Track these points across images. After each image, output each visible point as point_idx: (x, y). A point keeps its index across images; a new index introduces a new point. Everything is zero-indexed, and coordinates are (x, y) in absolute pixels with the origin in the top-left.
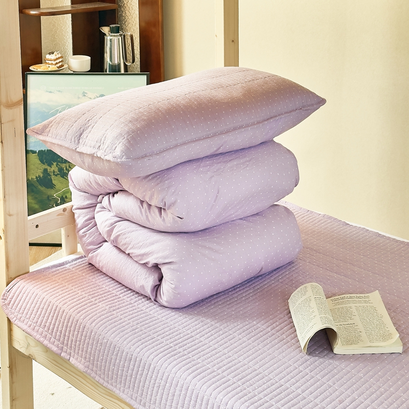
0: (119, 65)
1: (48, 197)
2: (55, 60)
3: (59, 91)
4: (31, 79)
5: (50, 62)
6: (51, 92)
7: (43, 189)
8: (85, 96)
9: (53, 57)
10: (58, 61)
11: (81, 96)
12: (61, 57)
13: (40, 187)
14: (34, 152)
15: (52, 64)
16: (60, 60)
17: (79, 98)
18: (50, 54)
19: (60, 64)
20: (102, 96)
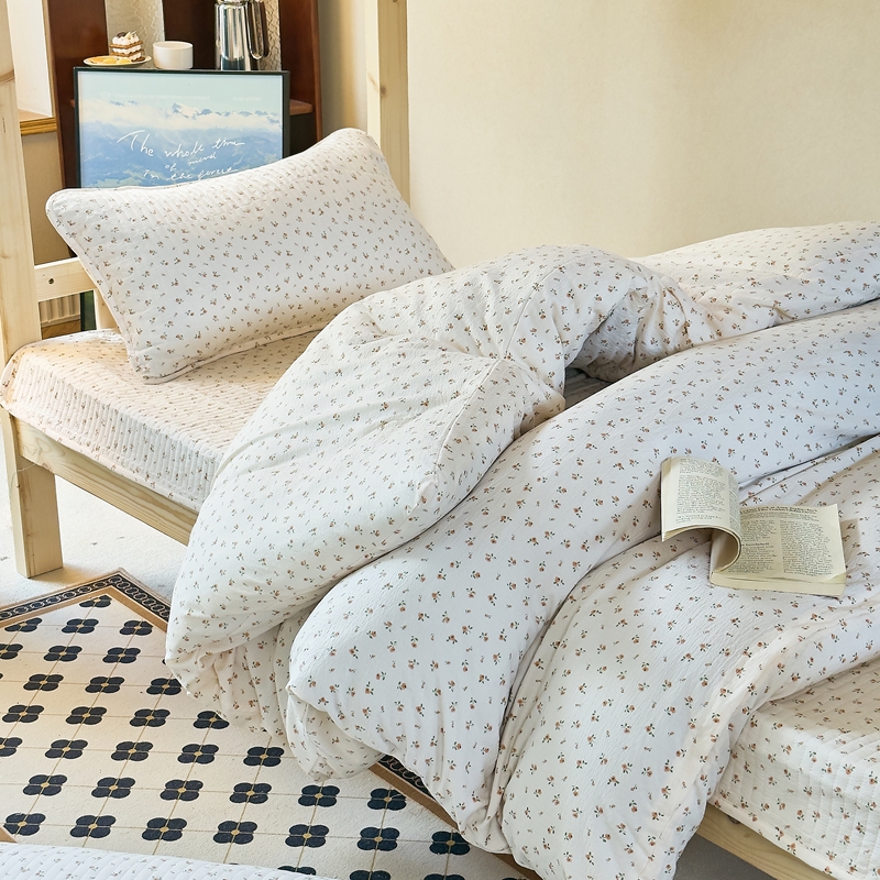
0: (242, 61)
2: (127, 48)
3: (133, 102)
4: (84, 79)
5: (119, 51)
6: (118, 104)
8: (176, 111)
9: (123, 41)
10: (133, 49)
11: (170, 112)
12: (140, 43)
15: (123, 55)
16: (138, 48)
17: (167, 116)
18: (119, 36)
19: (139, 55)
20: (206, 112)
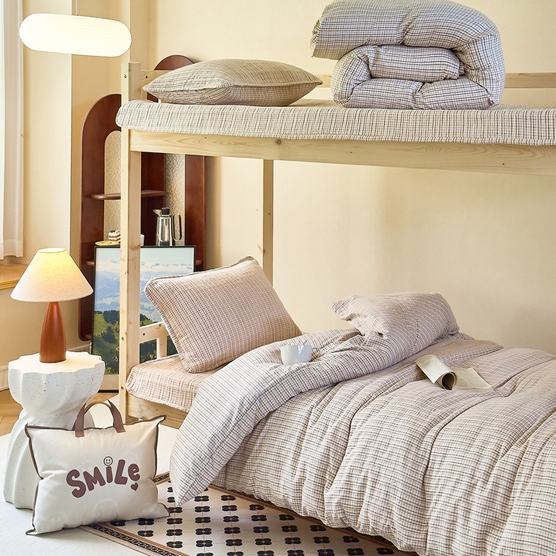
0: (169, 242)
1: (111, 350)
2: (116, 237)
4: (99, 251)
5: (112, 239)
6: (115, 262)
7: (107, 344)
8: (143, 265)
9: (114, 234)
13: (104, 342)
14: (100, 313)
18: (112, 232)
20: (157, 265)
